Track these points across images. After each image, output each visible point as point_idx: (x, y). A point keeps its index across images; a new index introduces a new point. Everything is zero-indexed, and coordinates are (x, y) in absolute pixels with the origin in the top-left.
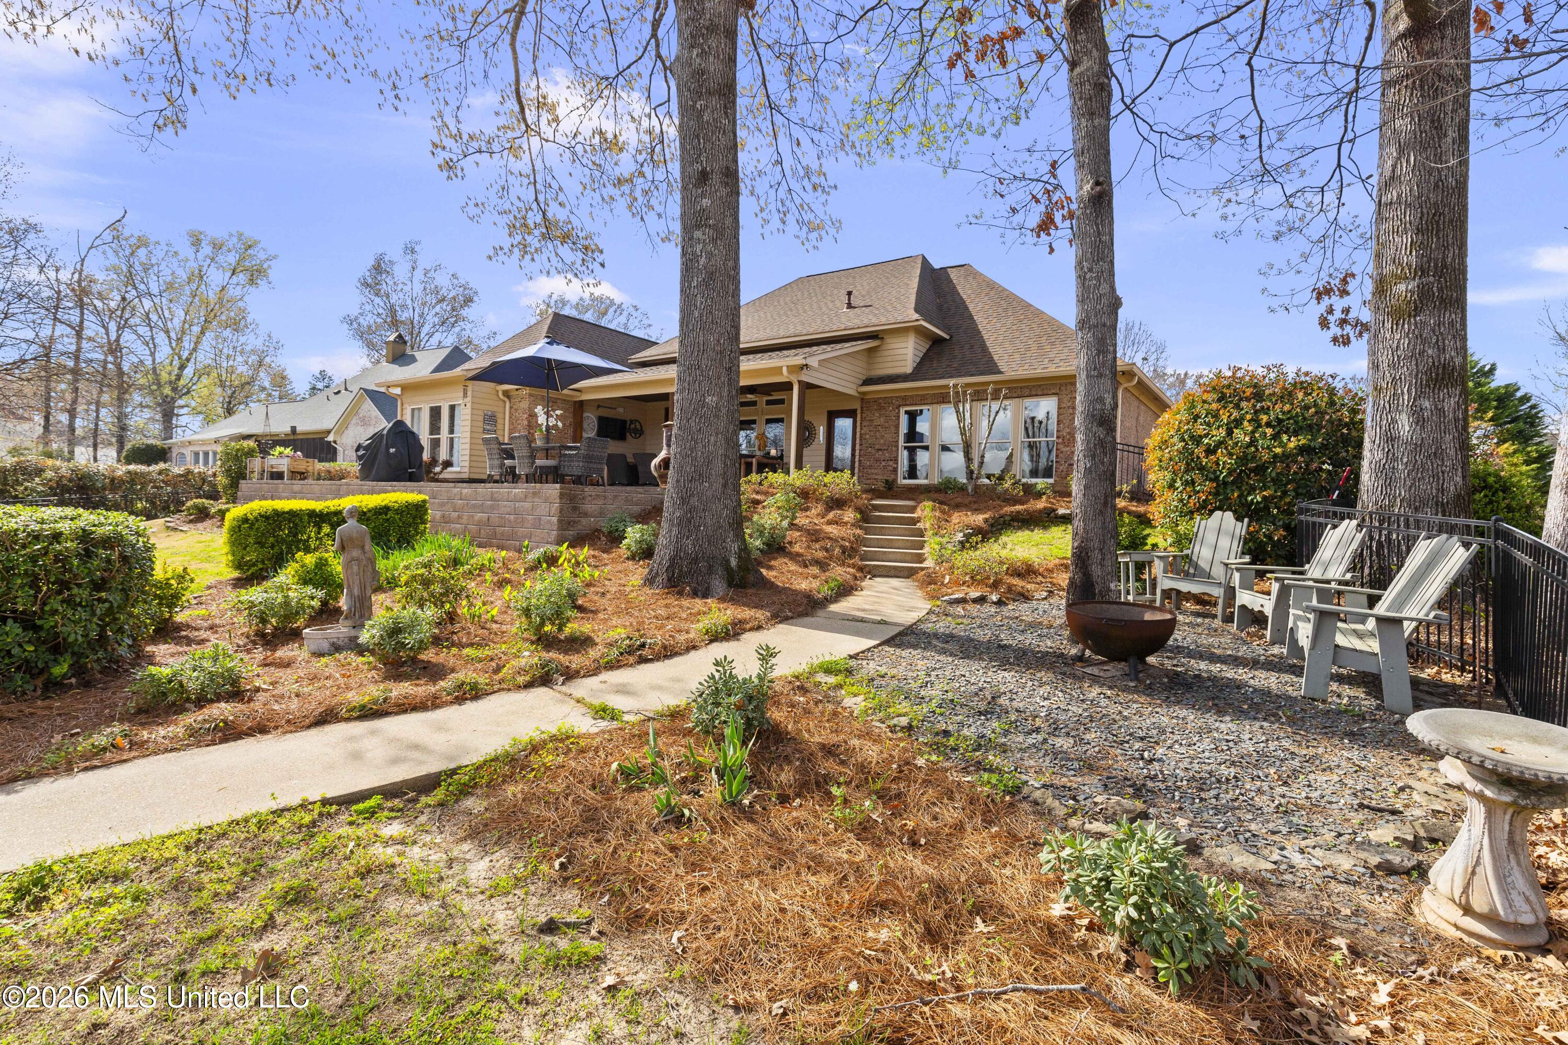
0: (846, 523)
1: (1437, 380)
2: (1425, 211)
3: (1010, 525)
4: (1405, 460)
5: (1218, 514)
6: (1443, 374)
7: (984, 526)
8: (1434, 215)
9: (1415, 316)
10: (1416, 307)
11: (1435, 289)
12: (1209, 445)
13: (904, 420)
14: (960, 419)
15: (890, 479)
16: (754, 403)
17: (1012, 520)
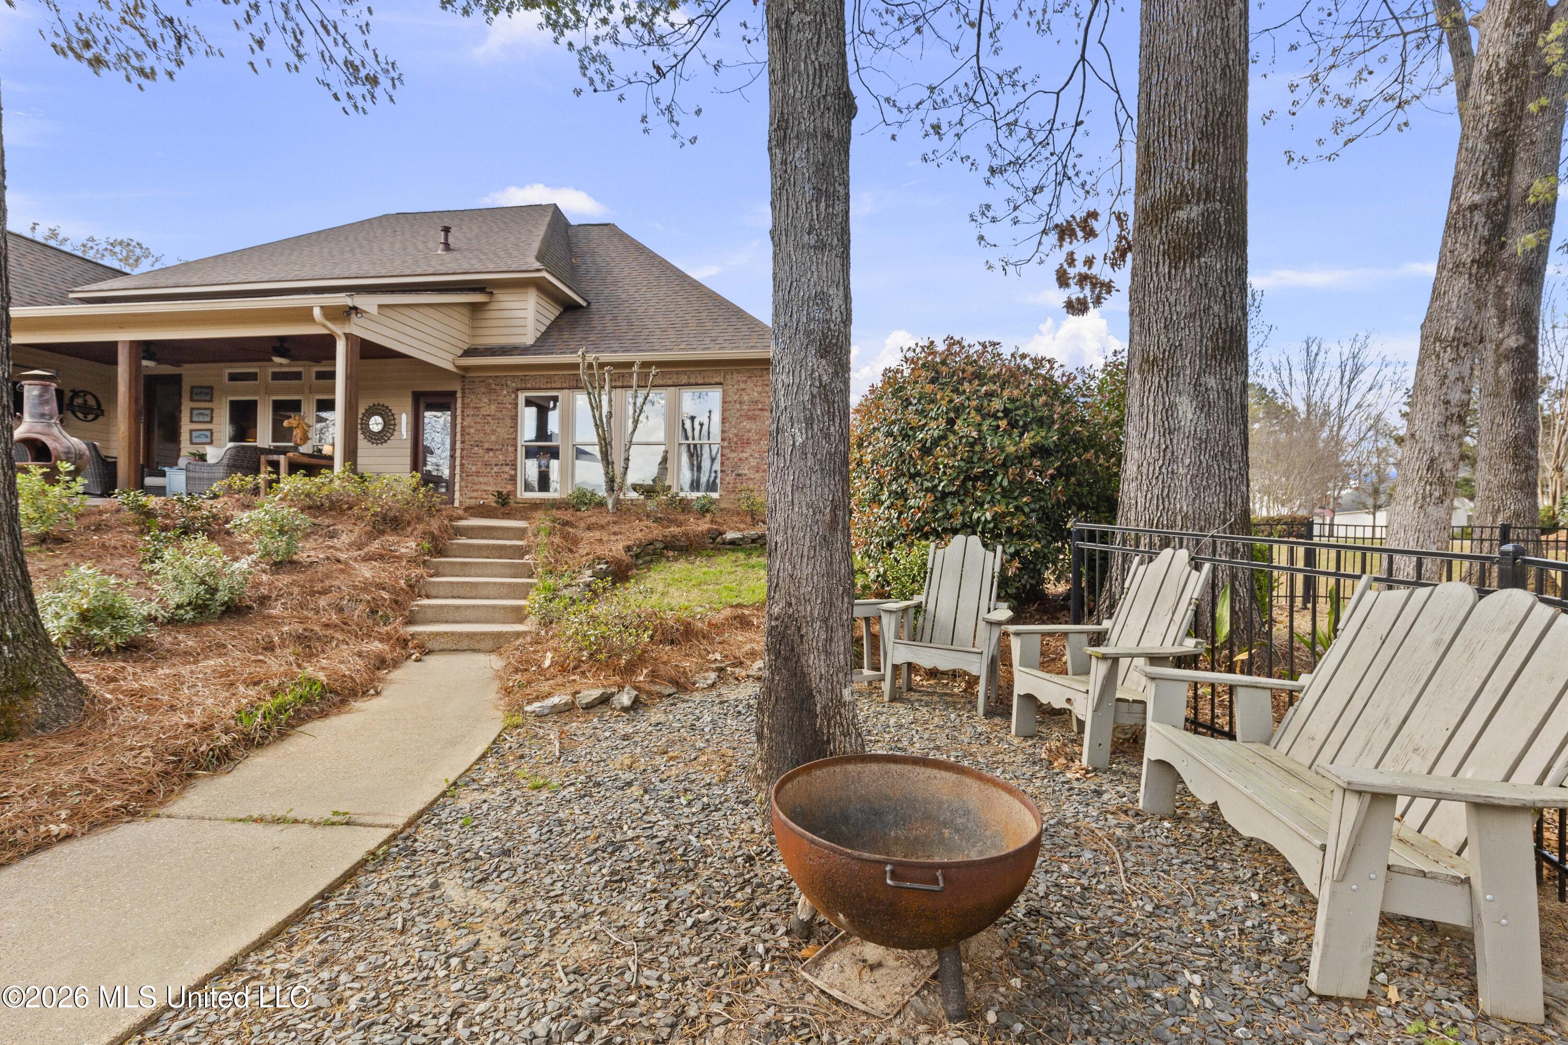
0: (399, 558)
1: (1224, 348)
2: (1210, 107)
3: (662, 555)
4: (1187, 461)
5: (960, 538)
6: (1231, 342)
7: (625, 558)
8: (1221, 114)
9: (1199, 257)
10: (1200, 244)
11: (1222, 220)
12: (923, 441)
13: (529, 416)
14: (595, 407)
15: (505, 491)
16: (297, 376)
17: (666, 548)
